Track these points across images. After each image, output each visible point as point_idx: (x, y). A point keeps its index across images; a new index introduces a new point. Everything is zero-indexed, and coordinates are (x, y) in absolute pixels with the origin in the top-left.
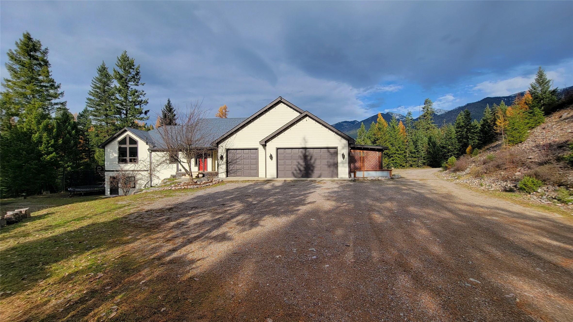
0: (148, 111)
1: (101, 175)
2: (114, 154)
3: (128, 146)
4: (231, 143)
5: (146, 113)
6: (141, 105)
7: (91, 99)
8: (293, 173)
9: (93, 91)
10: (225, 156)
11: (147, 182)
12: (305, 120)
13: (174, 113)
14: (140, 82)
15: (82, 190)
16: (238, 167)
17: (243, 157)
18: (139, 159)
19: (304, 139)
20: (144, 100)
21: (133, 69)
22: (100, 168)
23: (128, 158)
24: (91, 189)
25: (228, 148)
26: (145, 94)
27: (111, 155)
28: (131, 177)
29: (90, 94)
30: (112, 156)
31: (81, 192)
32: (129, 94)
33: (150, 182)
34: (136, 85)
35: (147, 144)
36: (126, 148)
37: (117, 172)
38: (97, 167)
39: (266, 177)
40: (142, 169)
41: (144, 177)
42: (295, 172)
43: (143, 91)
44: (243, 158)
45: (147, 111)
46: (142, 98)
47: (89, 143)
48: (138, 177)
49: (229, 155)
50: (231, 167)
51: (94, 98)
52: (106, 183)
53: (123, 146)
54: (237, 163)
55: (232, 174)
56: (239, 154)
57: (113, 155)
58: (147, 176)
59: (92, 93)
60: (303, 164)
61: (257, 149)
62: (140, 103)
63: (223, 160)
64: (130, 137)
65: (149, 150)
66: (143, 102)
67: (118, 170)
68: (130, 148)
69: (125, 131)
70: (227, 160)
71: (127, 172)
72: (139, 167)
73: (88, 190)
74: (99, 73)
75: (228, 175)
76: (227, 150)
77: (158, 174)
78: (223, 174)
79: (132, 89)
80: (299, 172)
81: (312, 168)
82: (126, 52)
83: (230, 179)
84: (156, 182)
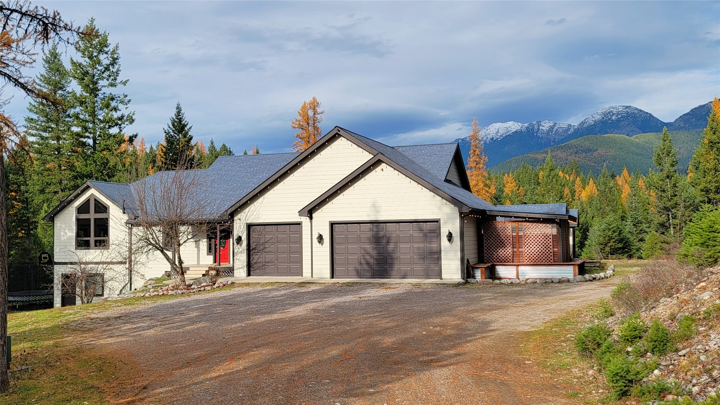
0: (136, 136)
1: (47, 272)
2: (67, 231)
3: (92, 216)
4: (255, 214)
5: (131, 140)
6: (120, 125)
7: (32, 119)
8: (355, 268)
9: (35, 104)
10: (244, 238)
11: (123, 284)
12: (379, 169)
13: (190, 133)
14: (119, 79)
15: (16, 299)
16: (269, 257)
17: (276, 239)
18: (111, 242)
19: (374, 206)
20: (126, 115)
21: (106, 53)
22: (45, 258)
23: (92, 239)
24: (31, 298)
25: (250, 221)
26: (129, 101)
27: (62, 233)
28: (96, 274)
29: (31, 110)
30: (64, 236)
31: (14, 304)
32: (99, 104)
33: (129, 285)
34: (112, 85)
35: (124, 213)
36: (89, 220)
37: (72, 266)
38: (41, 256)
39: (312, 276)
40: (114, 260)
41: (118, 275)
42: (359, 267)
43: (126, 96)
44: (276, 241)
45: (133, 136)
46: (123, 110)
47: (27, 206)
48: (108, 275)
49: (253, 235)
50: (255, 258)
51: (38, 117)
52: (55, 286)
53: (83, 216)
54: (267, 250)
55: (257, 271)
56: (269, 234)
57: (66, 234)
58: (124, 272)
59: (34, 106)
61: (299, 224)
62: (119, 122)
63: (241, 245)
64: (95, 200)
65: (127, 223)
66: (125, 118)
67: (73, 260)
68: (95, 219)
69: (88, 188)
70: (249, 245)
71: (90, 266)
72: (109, 257)
73: (25, 299)
74: (46, 66)
75: (251, 273)
76: (249, 227)
77: (142, 270)
78: (241, 270)
79: (104, 93)
80: (365, 266)
81: (389, 261)
82: (92, 20)
83: (253, 279)
84: (138, 283)
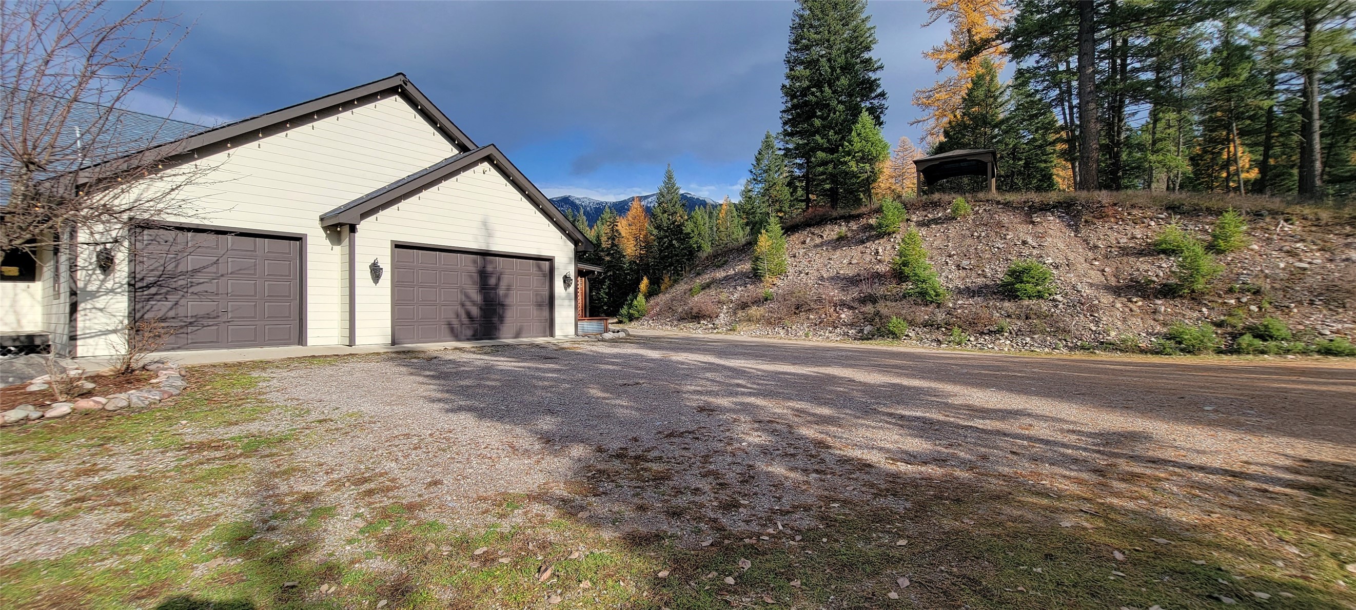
8: (449, 324)
10: (122, 255)
12: (479, 168)
17: (226, 265)
39: (349, 346)
42: (455, 322)
44: (224, 271)
50: (158, 307)
60: (477, 297)
61: (297, 240)
70: (134, 276)
76: (135, 229)
80: (465, 320)
